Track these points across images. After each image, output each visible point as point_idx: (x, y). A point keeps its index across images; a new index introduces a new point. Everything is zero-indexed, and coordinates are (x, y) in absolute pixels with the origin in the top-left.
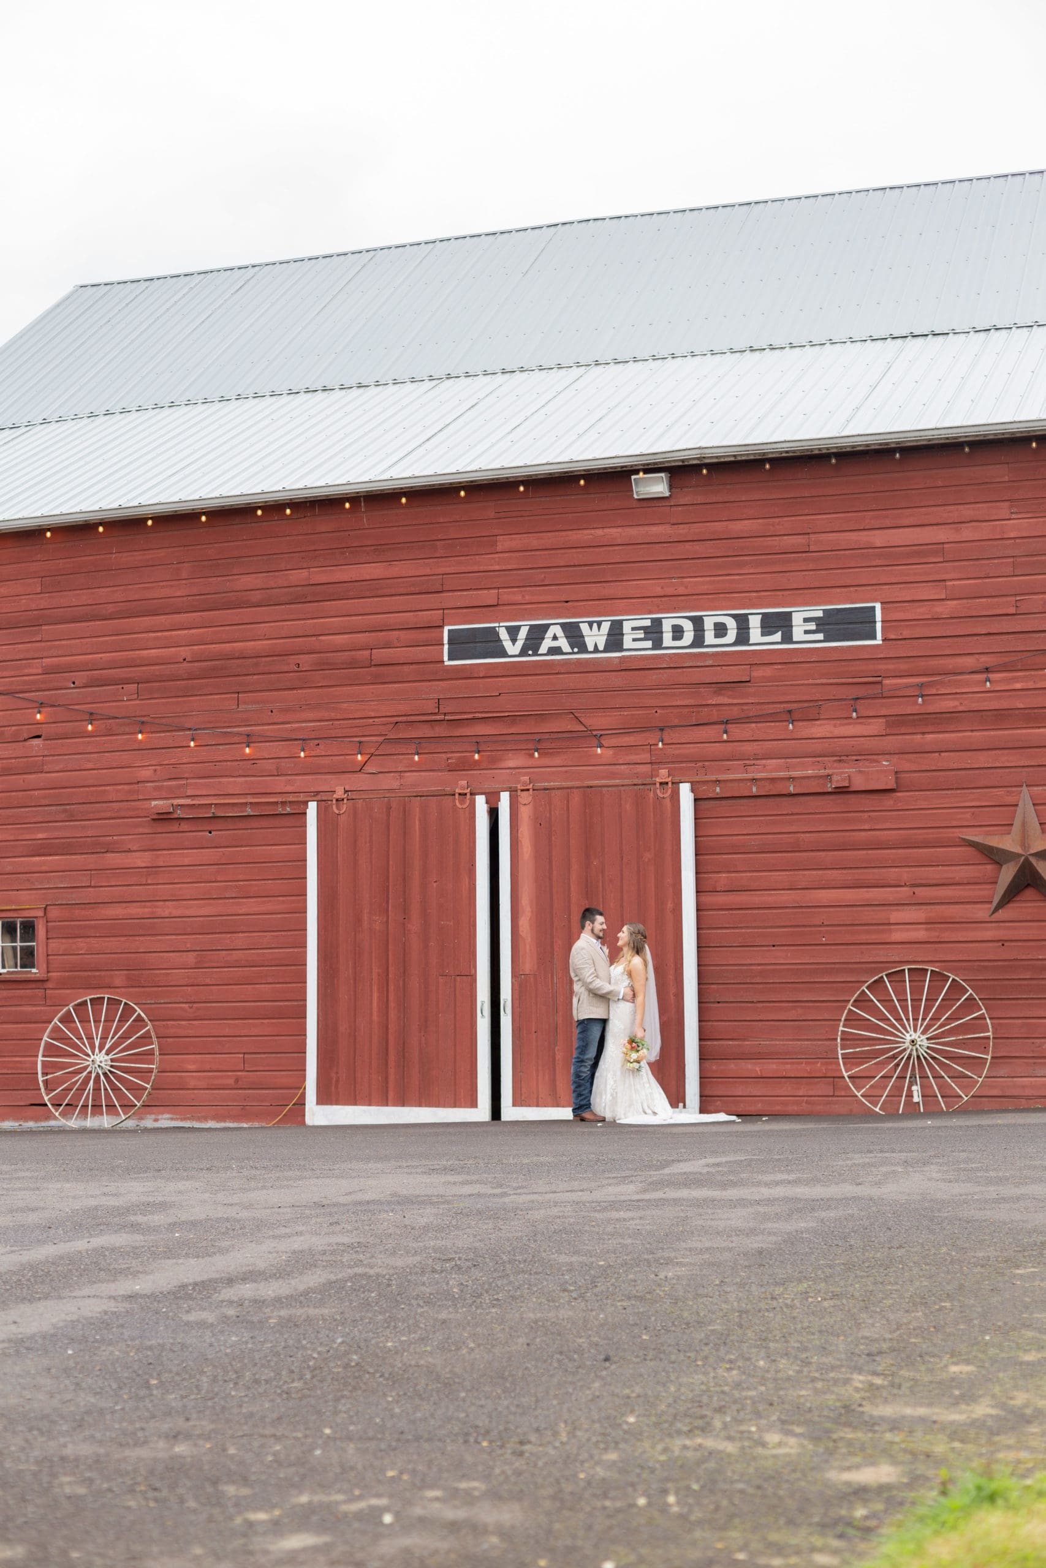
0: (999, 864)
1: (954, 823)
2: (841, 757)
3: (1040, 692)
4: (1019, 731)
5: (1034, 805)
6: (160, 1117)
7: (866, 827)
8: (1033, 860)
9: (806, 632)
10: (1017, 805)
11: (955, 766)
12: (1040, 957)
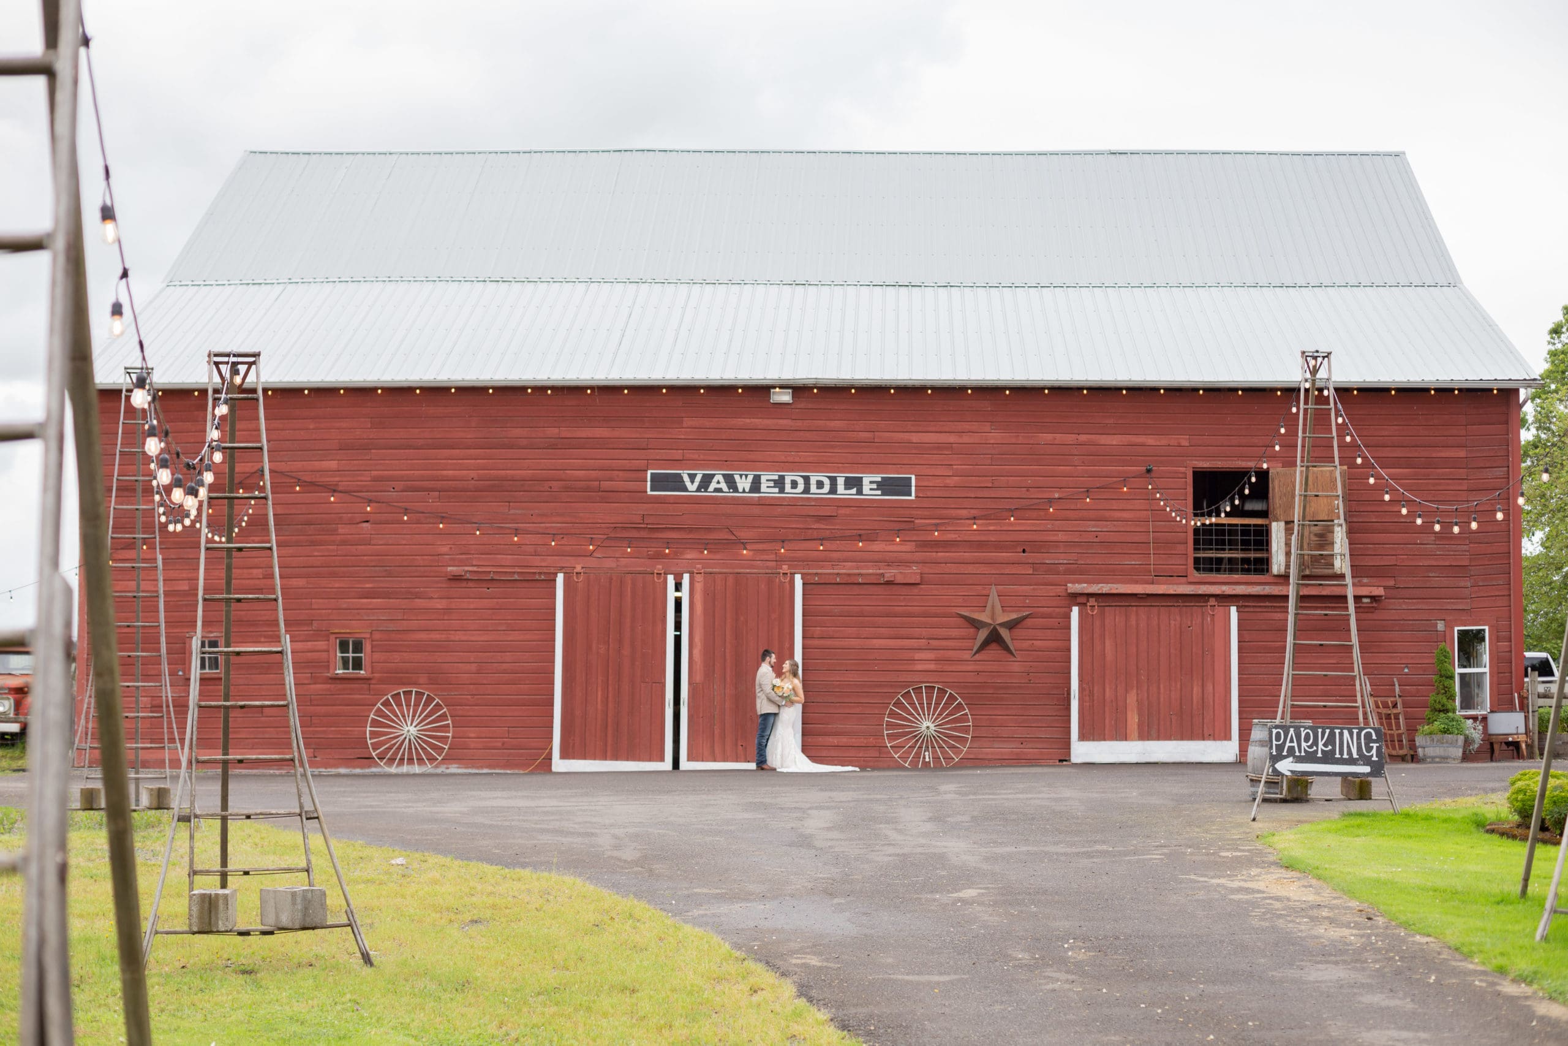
0: (978, 629)
1: (953, 605)
2: (889, 563)
3: (1003, 532)
4: (991, 554)
5: (999, 596)
6: (450, 766)
7: (903, 604)
8: (998, 627)
9: (871, 489)
10: (989, 596)
11: (955, 572)
12: (999, 682)
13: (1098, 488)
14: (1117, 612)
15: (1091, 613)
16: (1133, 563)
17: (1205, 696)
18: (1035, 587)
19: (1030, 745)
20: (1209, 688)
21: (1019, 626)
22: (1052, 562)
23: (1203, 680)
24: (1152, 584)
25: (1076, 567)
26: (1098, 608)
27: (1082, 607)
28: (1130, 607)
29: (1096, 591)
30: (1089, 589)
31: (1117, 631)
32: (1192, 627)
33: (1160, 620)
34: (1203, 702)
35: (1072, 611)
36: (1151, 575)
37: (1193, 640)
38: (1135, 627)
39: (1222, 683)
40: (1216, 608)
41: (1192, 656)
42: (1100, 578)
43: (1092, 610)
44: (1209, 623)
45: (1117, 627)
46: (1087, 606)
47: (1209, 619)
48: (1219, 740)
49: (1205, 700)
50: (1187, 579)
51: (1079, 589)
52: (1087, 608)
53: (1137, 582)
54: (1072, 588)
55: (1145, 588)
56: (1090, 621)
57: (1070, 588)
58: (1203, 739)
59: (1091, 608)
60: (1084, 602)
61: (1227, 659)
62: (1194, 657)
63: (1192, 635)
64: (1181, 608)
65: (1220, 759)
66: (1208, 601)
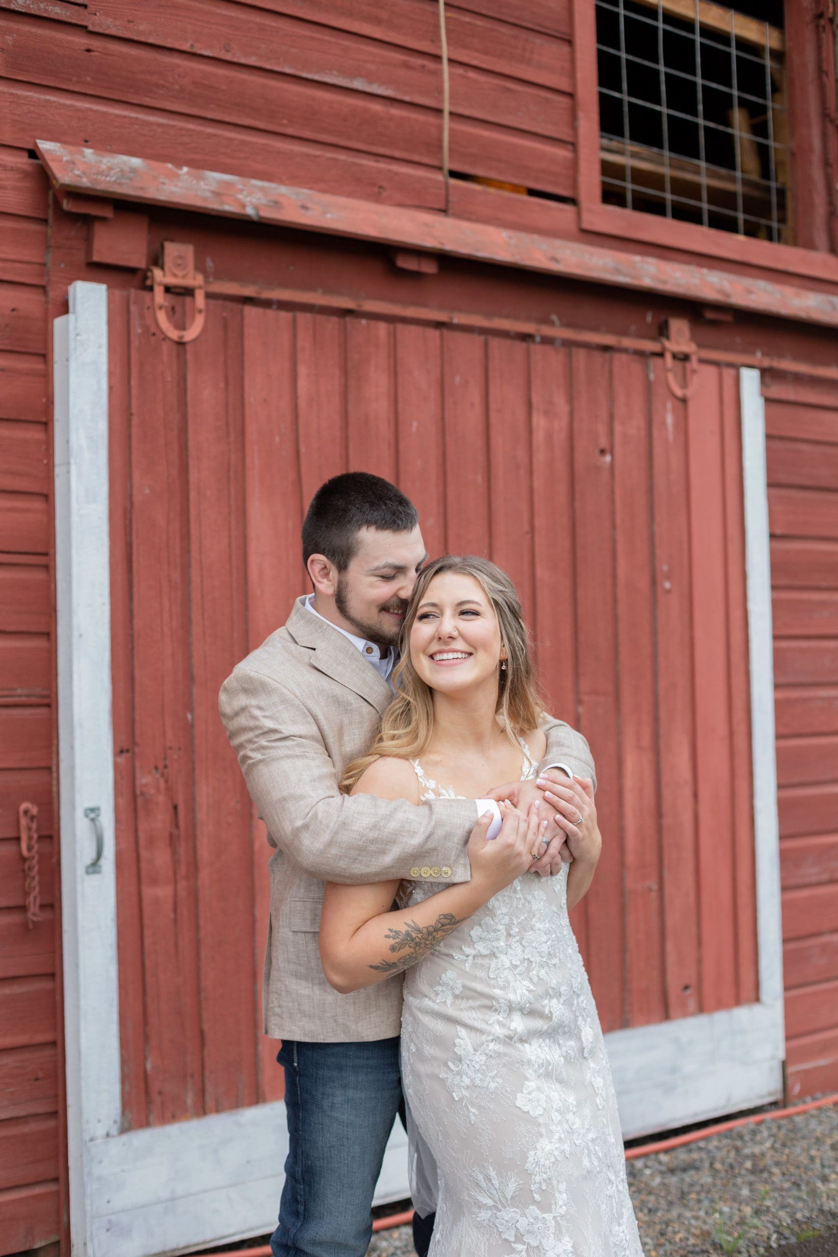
14: (304, 341)
15: (174, 334)
16: (359, 84)
17: (667, 793)
20: (679, 759)
23: (656, 720)
24: (444, 211)
25: (89, 51)
26: (207, 305)
27: (124, 293)
28: (364, 322)
29: (205, 199)
30: (164, 183)
31: (303, 450)
32: (612, 453)
33: (493, 406)
34: (659, 829)
35: (64, 308)
36: (440, 168)
37: (618, 521)
38: (384, 430)
39: (721, 728)
40: (694, 371)
41: (615, 601)
42: (210, 136)
43: (178, 309)
44: (671, 437)
45: (302, 421)
46: (151, 289)
47: (670, 419)
48: (721, 1005)
49: (667, 821)
50: (579, 214)
51: (112, 172)
52: (146, 295)
53: (380, 193)
54: (73, 163)
55: (426, 225)
56: (169, 379)
57: (59, 160)
58: (666, 1016)
59: (169, 296)
60: (138, 260)
61: (736, 614)
62: (622, 609)
63: (613, 492)
64: (570, 356)
65: (728, 1100)
66: (662, 331)
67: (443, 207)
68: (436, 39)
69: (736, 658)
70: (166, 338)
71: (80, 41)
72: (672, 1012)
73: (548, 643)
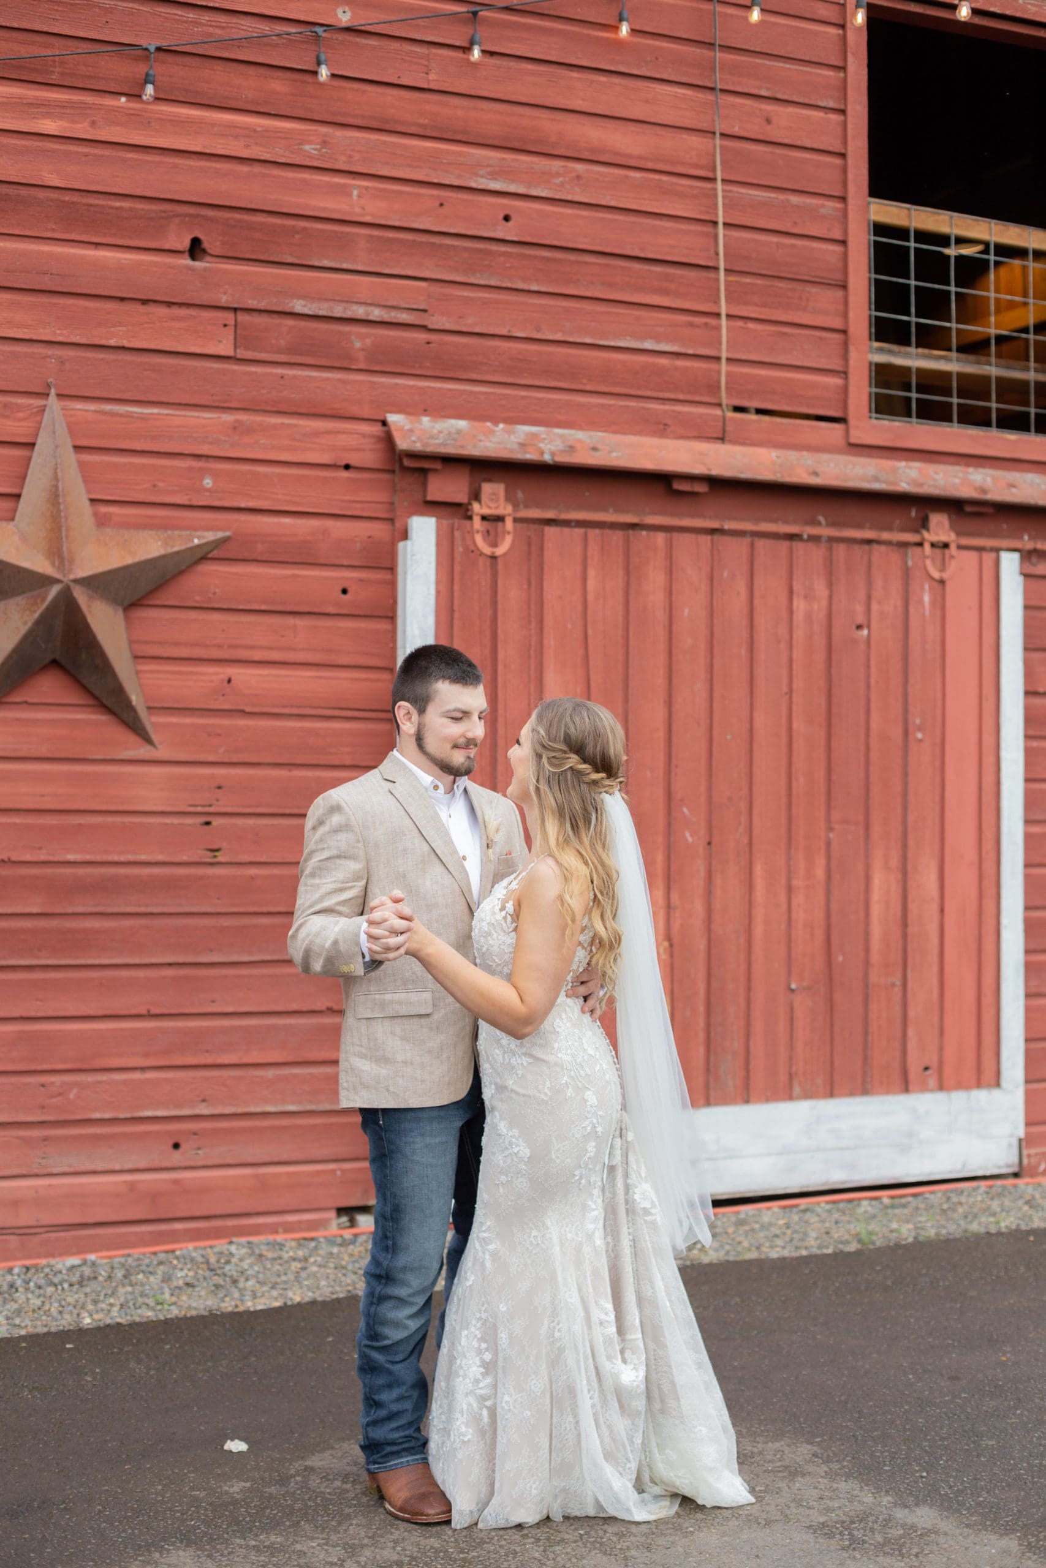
3: (106, 152)
4: (45, 248)
5: (77, 448)
8: (81, 596)
10: (32, 445)
12: (71, 857)
13: (508, 9)
14: (594, 550)
15: (487, 550)
16: (648, 345)
17: (913, 907)
18: (243, 417)
19: (218, 1152)
20: (926, 879)
21: (168, 596)
22: (322, 309)
23: (905, 847)
24: (722, 439)
25: (428, 343)
26: (515, 528)
27: (450, 521)
28: (644, 533)
29: (512, 451)
30: (480, 441)
31: (590, 632)
32: (869, 627)
33: (757, 593)
34: (905, 936)
35: (405, 535)
36: (719, 405)
37: (873, 683)
38: (661, 616)
39: (971, 855)
40: (952, 557)
41: (868, 748)
42: (523, 398)
43: (492, 532)
44: (927, 613)
45: (590, 612)
46: (470, 518)
47: (927, 598)
48: (960, 1085)
49: (912, 929)
50: (847, 431)
51: (441, 435)
52: (467, 523)
53: (665, 429)
54: (411, 431)
55: (701, 454)
56: (483, 584)
57: (401, 429)
58: (906, 1088)
59: (485, 523)
60: (461, 497)
61: (988, 760)
62: (874, 756)
63: (868, 660)
64: (830, 549)
65: (964, 1166)
66: (924, 524)
67: (720, 436)
68: (717, 301)
69: (988, 797)
70: (481, 554)
71: (422, 336)
72: (911, 1087)
73: (802, 781)
